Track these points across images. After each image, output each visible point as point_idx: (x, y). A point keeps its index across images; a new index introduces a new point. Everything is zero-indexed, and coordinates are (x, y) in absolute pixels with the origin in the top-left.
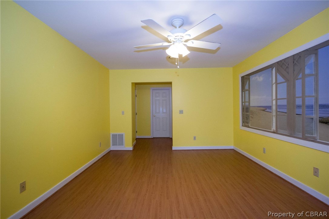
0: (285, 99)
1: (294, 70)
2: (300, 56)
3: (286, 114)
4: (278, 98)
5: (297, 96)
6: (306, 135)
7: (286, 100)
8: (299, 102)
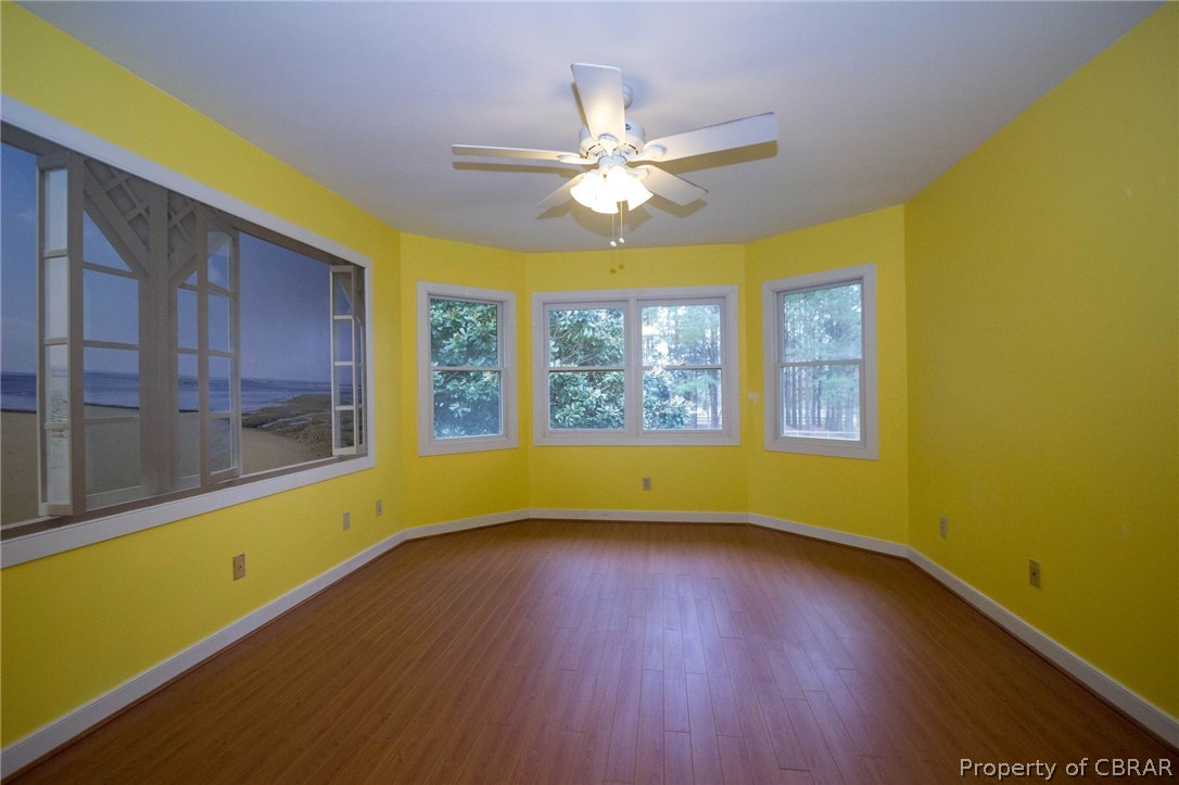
0: (130, 347)
1: (171, 249)
2: (192, 213)
3: (136, 415)
4: (86, 337)
5: (181, 344)
6: (213, 473)
7: (136, 353)
8: (187, 366)
